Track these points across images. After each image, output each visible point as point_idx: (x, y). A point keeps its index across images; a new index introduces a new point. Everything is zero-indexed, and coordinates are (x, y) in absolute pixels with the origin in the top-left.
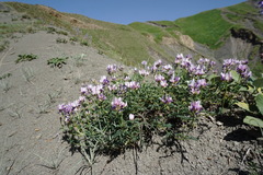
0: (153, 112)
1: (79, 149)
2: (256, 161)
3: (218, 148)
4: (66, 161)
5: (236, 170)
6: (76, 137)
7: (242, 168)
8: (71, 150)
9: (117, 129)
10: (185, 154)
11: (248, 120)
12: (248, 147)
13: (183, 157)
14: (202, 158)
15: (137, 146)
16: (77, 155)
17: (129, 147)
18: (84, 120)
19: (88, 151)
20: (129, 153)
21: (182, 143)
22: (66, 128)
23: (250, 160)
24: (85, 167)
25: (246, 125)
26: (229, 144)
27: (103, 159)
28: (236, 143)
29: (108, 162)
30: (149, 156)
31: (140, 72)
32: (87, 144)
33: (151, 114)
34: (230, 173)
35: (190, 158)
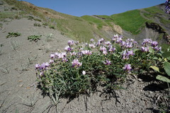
0: (98, 71)
1: (48, 94)
2: (163, 103)
3: (139, 95)
4: (39, 102)
5: (151, 109)
6: (47, 86)
7: (155, 108)
8: (42, 94)
9: (74, 81)
10: (118, 99)
11: (159, 77)
12: (159, 95)
13: (117, 101)
14: (129, 101)
15: (87, 93)
16: (47, 98)
17: (82, 93)
18: (52, 75)
19: (54, 95)
20: (82, 97)
21: (116, 91)
22: (40, 80)
23: (160, 102)
24: (52, 106)
25: (157, 80)
26: (147, 93)
27: (64, 100)
28: (151, 92)
29: (68, 103)
30: (95, 99)
31: (90, 45)
32: (54, 91)
33: (96, 72)
34: (147, 111)
35: (122, 101)
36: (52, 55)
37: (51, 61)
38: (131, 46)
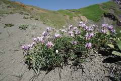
1: (33, 68)
2: (118, 72)
3: (99, 66)
4: (26, 74)
5: (109, 77)
6: (31, 62)
7: (111, 76)
8: (28, 68)
9: (51, 57)
10: (84, 70)
11: (114, 52)
12: (114, 66)
13: (83, 71)
14: (92, 71)
15: (60, 66)
16: (32, 71)
17: (57, 66)
18: (35, 54)
19: (36, 69)
20: (57, 69)
21: (82, 64)
22: (26, 57)
23: (115, 72)
24: (35, 76)
25: (113, 55)
26: (105, 64)
27: (44, 72)
28: (108, 64)
29: (46, 74)
30: (66, 70)
32: (36, 65)
33: (67, 50)
34: (106, 78)
35: (86, 72)
36: (35, 39)
37: (34, 43)
38: (92, 30)
